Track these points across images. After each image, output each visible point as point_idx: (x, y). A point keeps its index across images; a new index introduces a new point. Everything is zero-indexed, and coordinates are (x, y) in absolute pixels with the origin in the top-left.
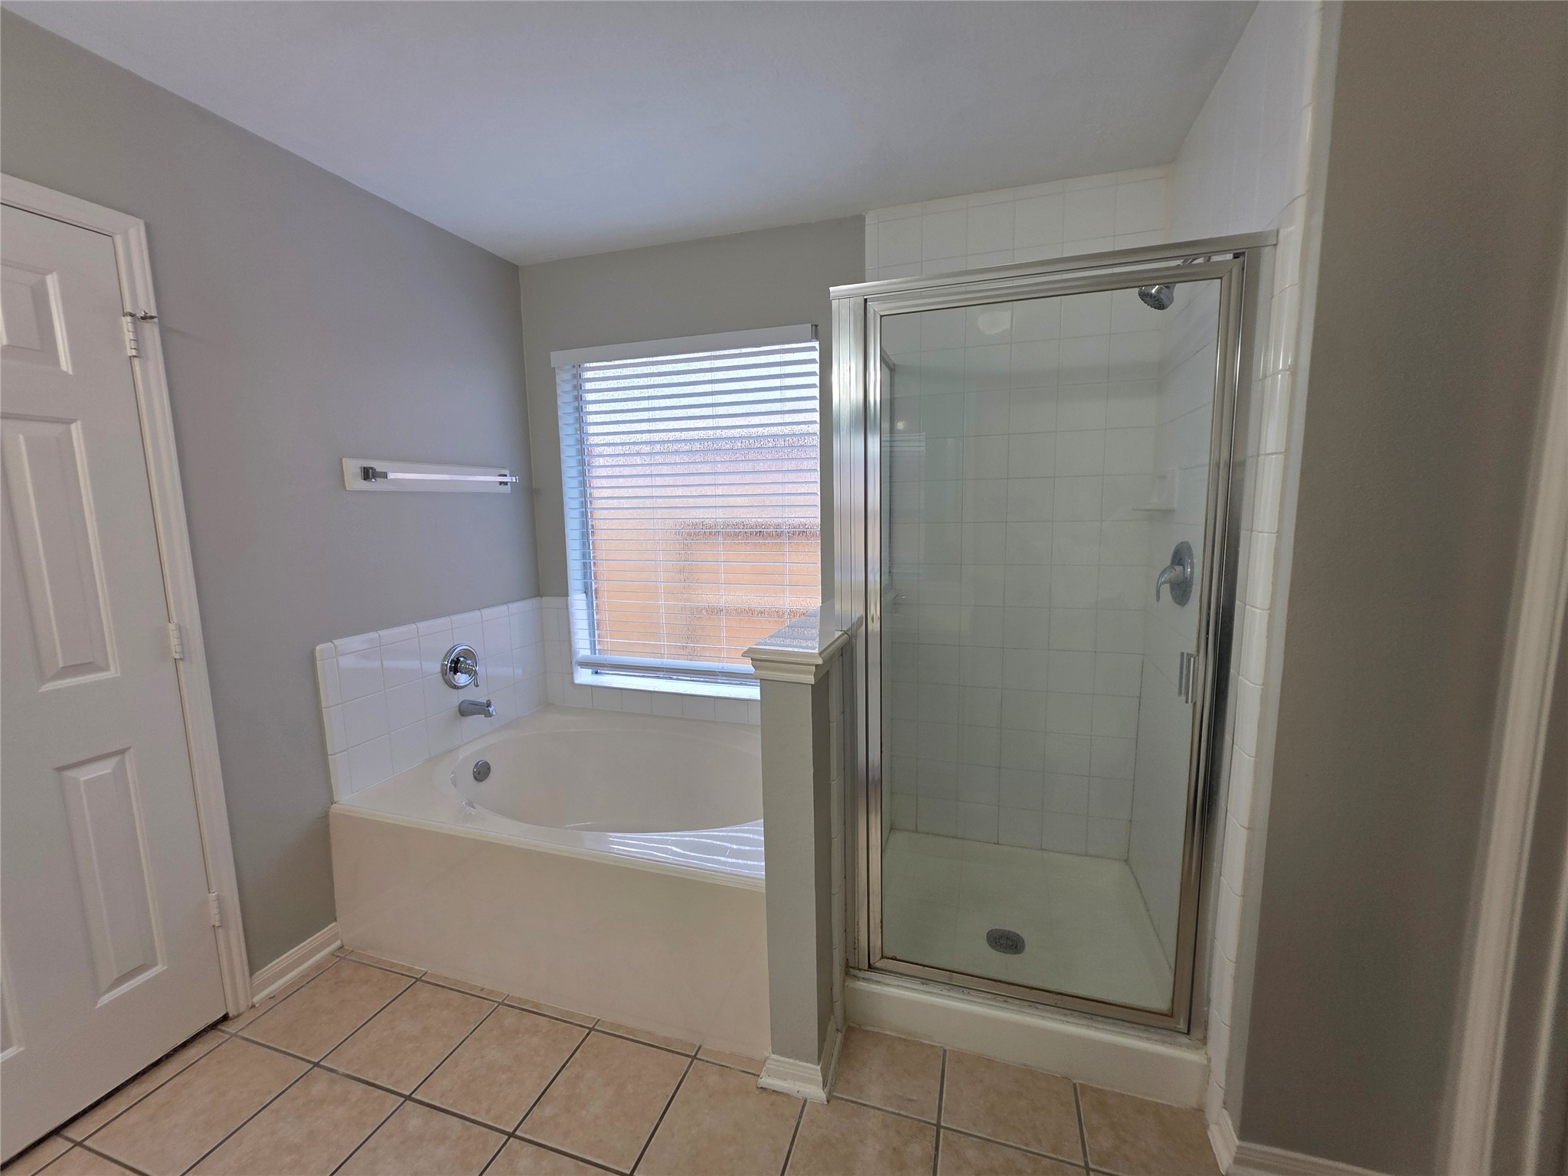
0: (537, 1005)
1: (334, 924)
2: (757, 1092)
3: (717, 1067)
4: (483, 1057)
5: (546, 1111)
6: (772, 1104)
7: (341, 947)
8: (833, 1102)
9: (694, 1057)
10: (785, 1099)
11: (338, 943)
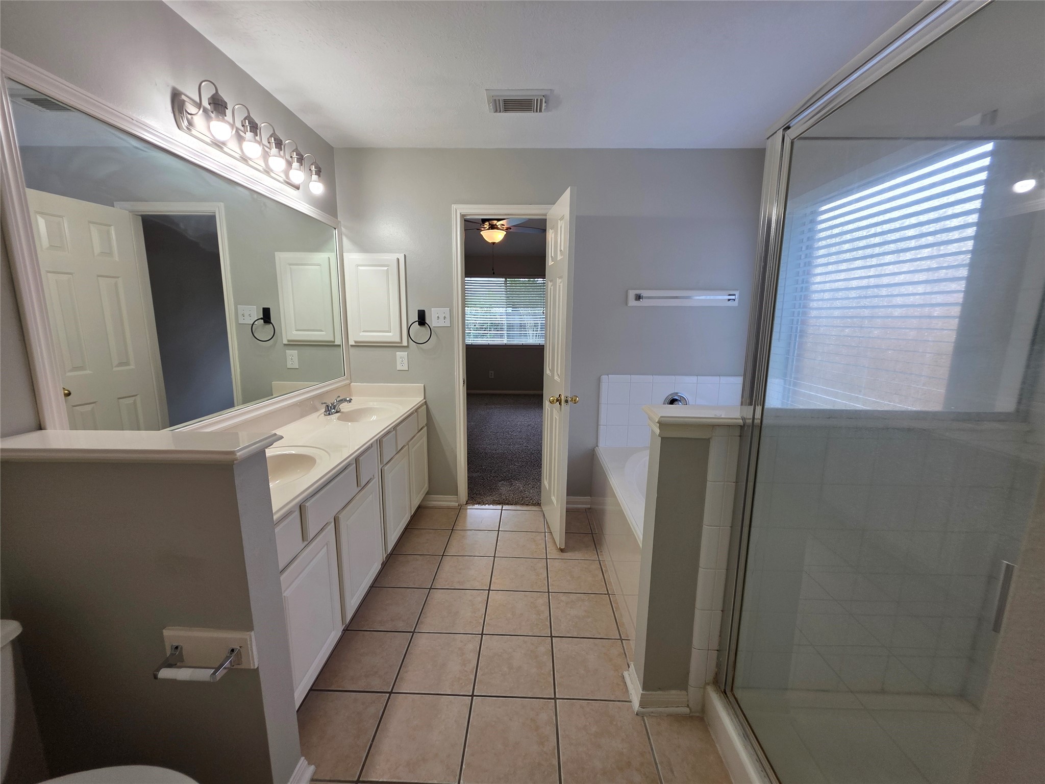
0: (606, 571)
1: (590, 497)
2: (620, 675)
3: (623, 651)
4: (573, 568)
5: (563, 598)
6: (617, 684)
7: (590, 509)
8: (639, 718)
9: (621, 640)
10: (624, 690)
11: (589, 506)
